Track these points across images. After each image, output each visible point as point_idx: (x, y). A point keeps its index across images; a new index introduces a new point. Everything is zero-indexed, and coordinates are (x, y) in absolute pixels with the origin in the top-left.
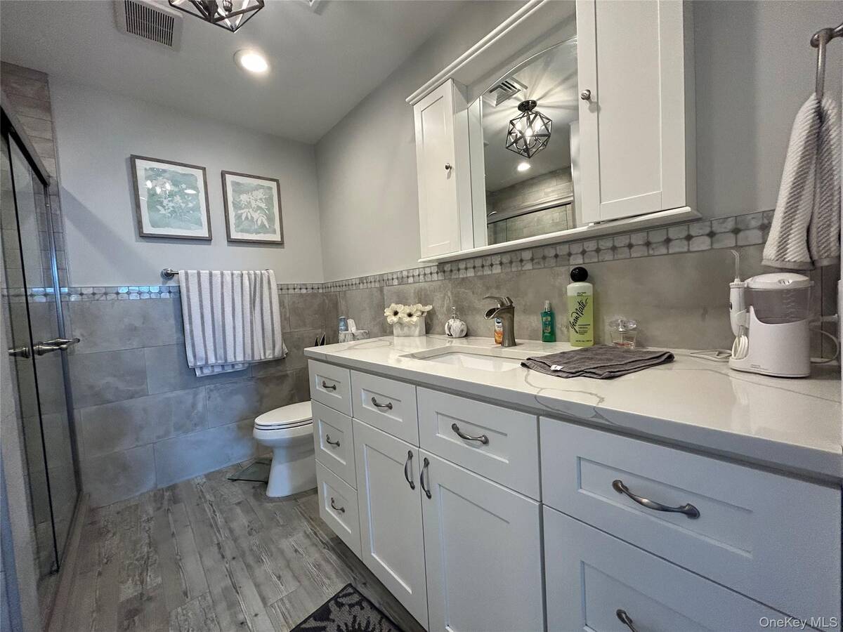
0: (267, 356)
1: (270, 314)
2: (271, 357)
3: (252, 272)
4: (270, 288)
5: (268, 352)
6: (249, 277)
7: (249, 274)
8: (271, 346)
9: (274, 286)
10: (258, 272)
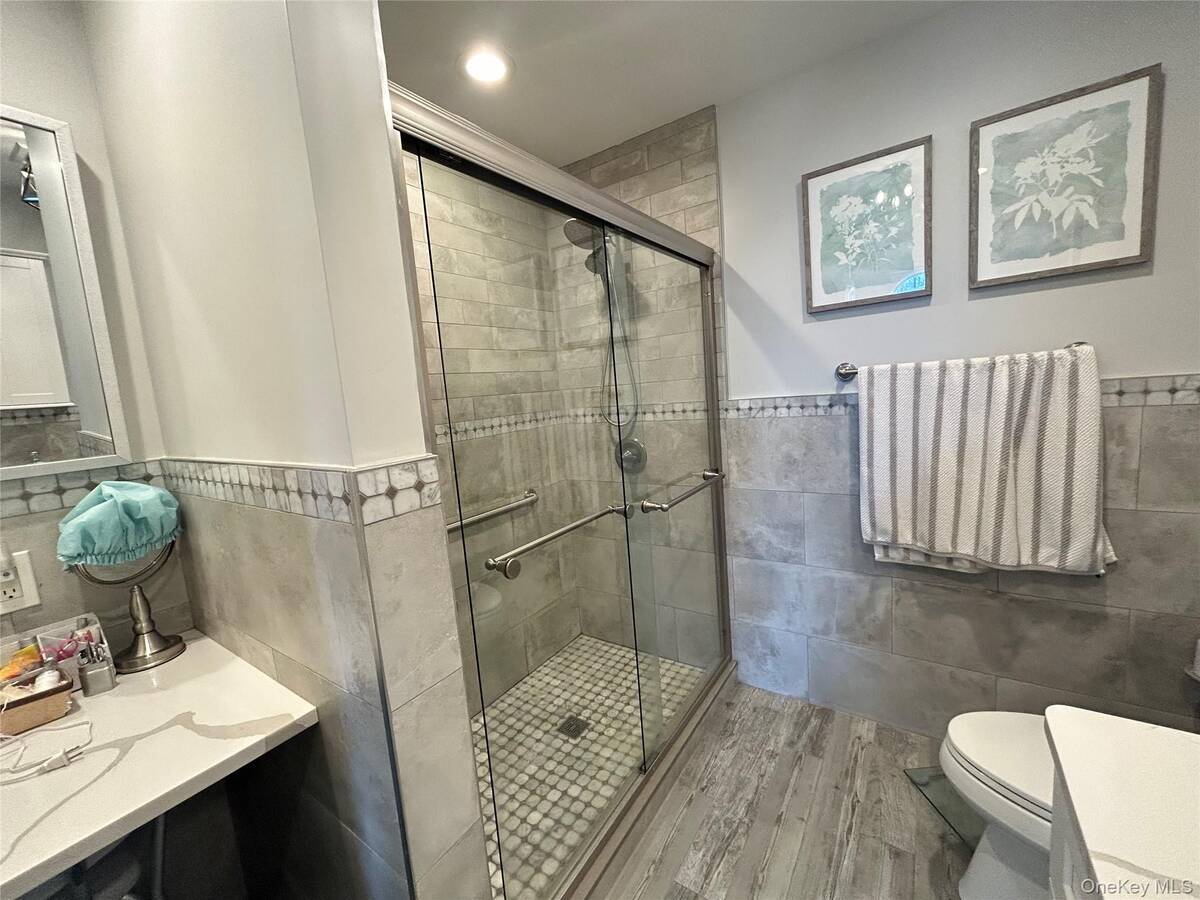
0: (1041, 559)
1: (1063, 461)
2: (1054, 563)
3: (1022, 357)
4: (1073, 396)
5: (1044, 552)
6: (1011, 371)
7: (1013, 363)
8: (1059, 538)
9: (1089, 389)
10: (1041, 356)
